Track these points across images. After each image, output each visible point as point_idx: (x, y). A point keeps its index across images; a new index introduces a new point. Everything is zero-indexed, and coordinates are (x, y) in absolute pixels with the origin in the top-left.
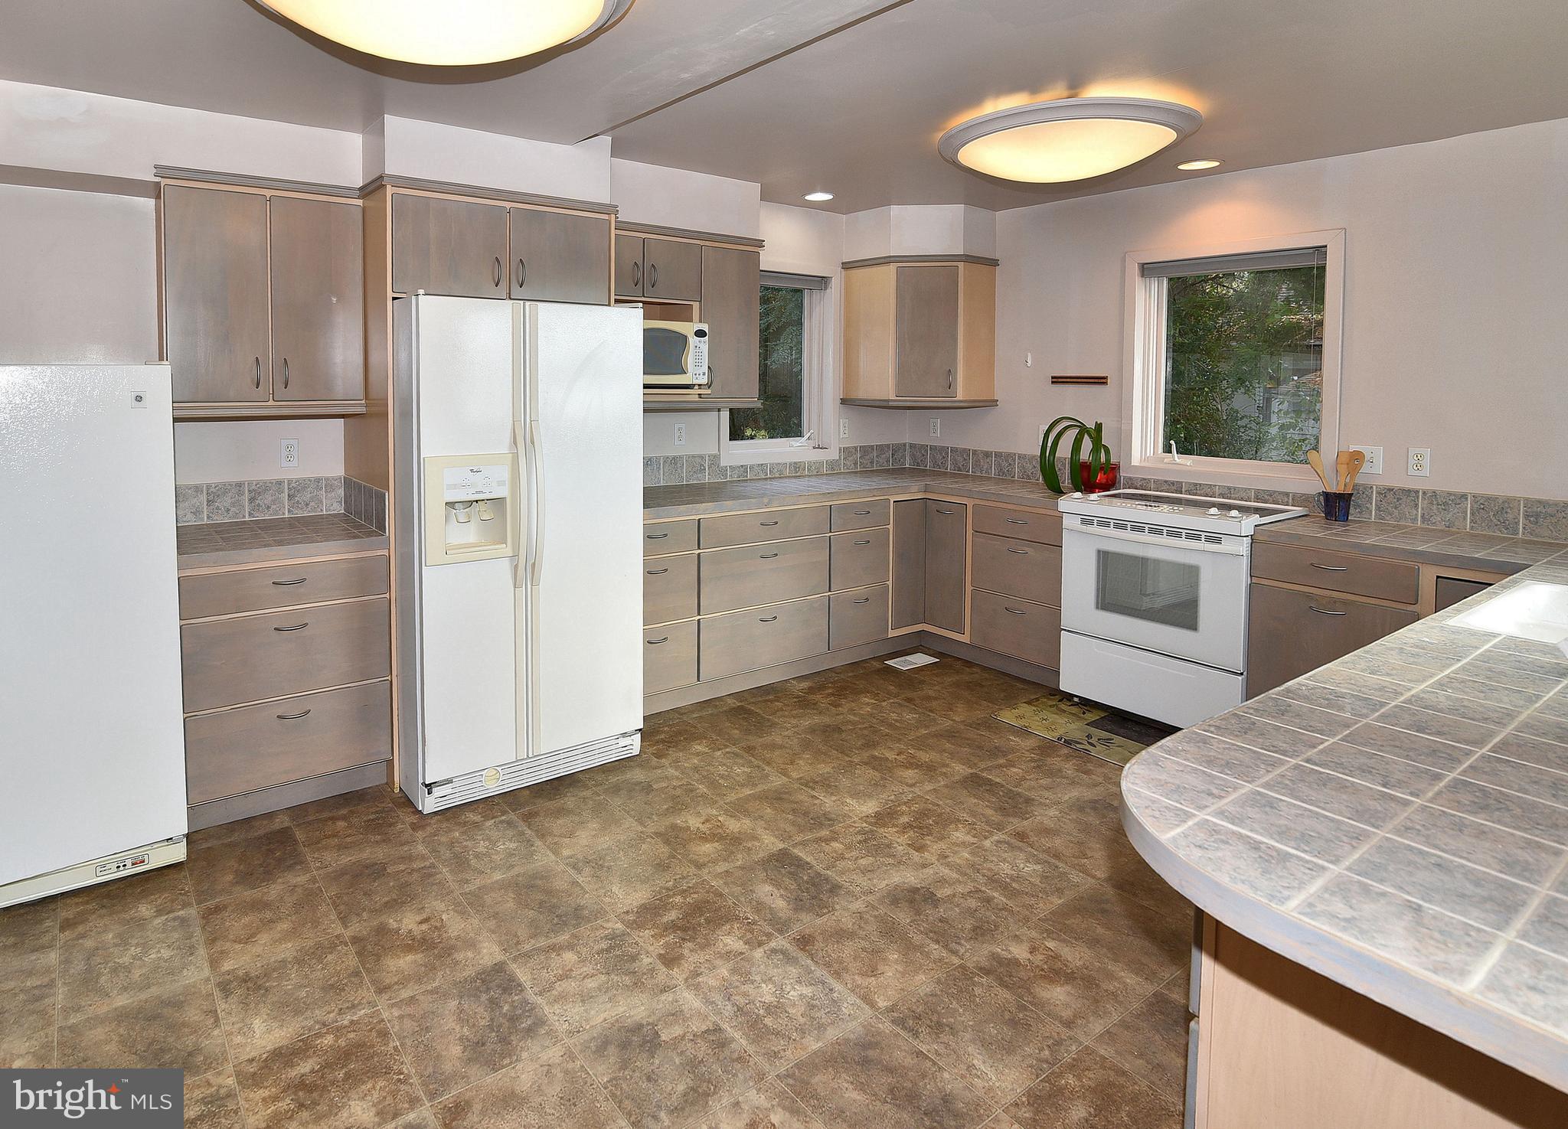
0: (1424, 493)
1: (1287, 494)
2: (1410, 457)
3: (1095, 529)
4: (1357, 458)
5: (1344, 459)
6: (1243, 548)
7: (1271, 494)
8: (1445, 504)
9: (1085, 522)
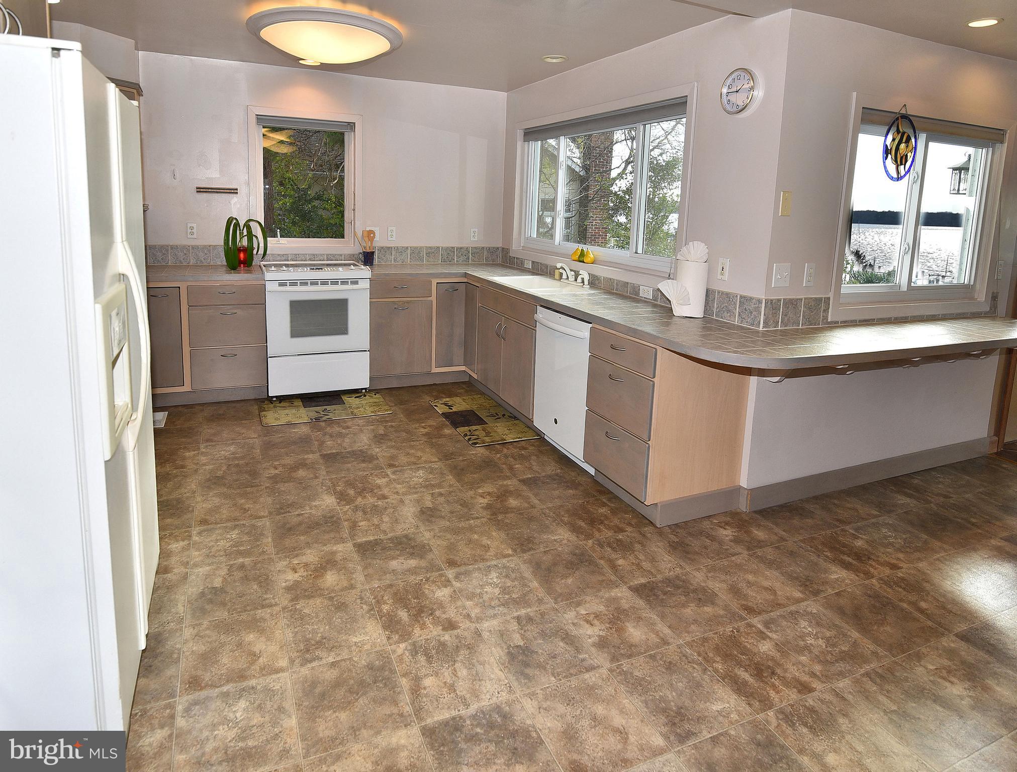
0: (394, 248)
1: (341, 255)
2: (389, 232)
3: (289, 288)
4: (370, 235)
5: (365, 234)
6: (366, 284)
7: (334, 255)
8: (401, 252)
9: (281, 285)
